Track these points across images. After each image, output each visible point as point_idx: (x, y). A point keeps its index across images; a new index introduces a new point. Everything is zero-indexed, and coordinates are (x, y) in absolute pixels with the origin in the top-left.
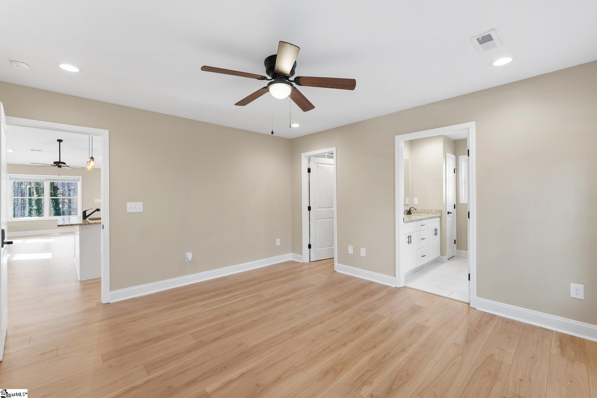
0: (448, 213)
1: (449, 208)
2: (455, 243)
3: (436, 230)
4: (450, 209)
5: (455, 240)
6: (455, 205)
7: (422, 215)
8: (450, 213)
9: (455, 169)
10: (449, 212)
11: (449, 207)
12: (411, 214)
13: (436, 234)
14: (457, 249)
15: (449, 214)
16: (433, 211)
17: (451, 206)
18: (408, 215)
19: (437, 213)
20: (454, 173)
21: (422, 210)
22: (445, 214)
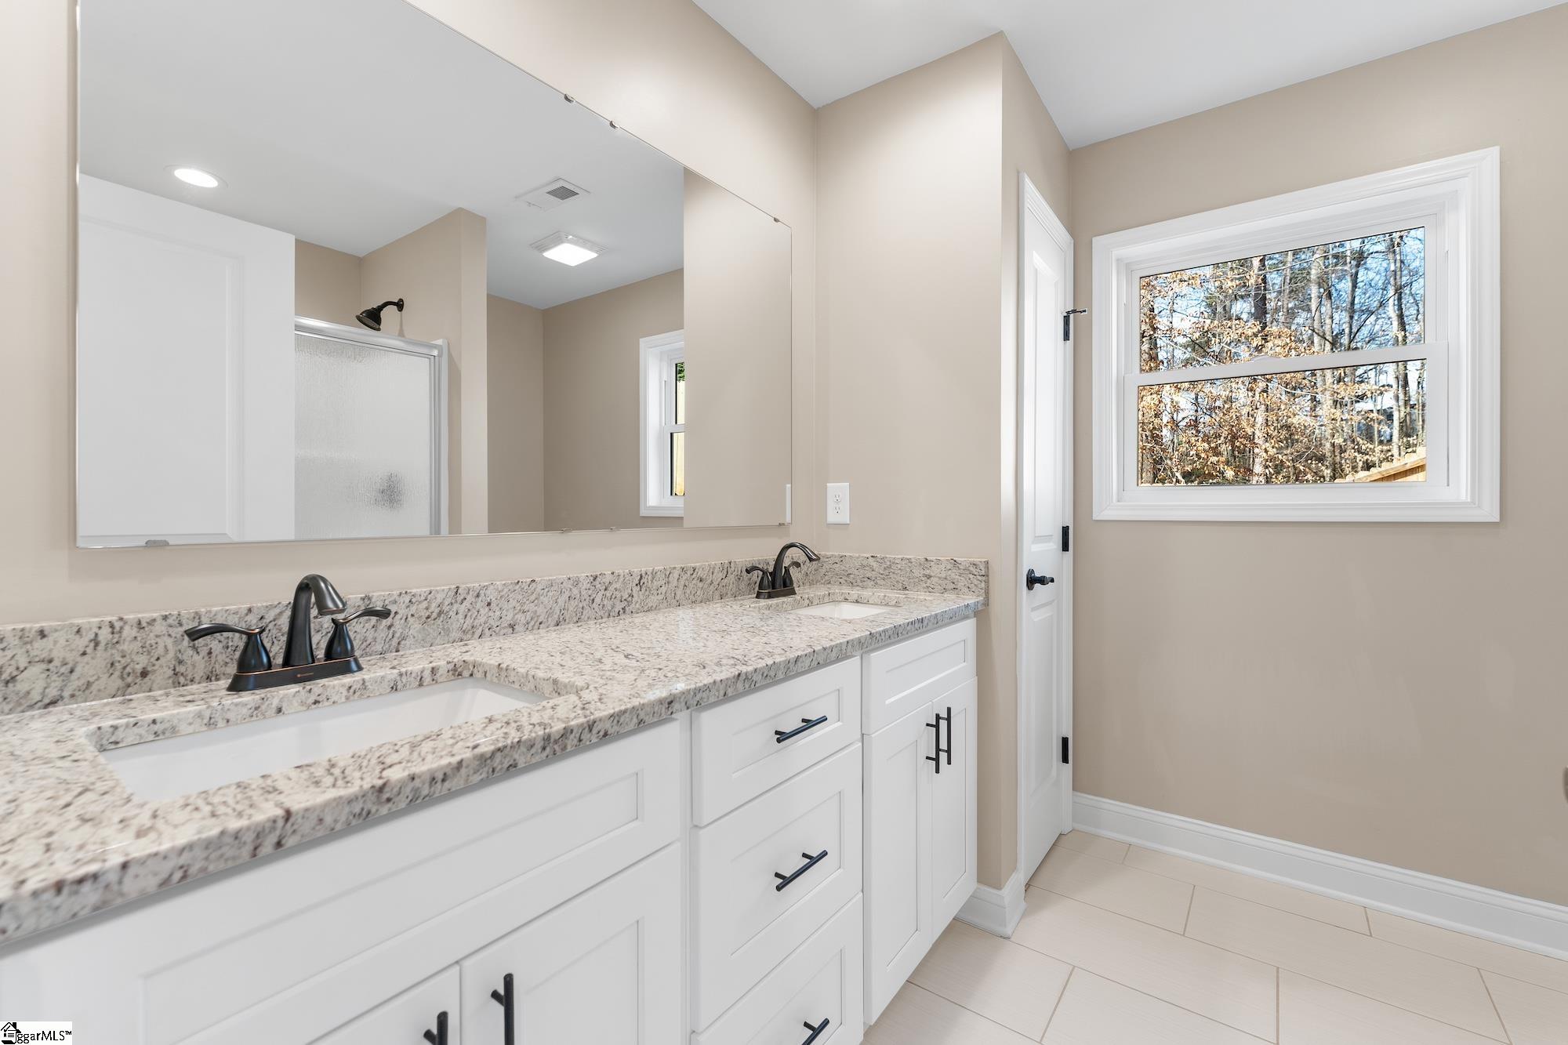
0: (1032, 581)
1: (1036, 548)
2: (1065, 759)
3: (941, 723)
4: (1042, 554)
5: (1065, 741)
6: (1065, 530)
7: (866, 593)
8: (1042, 581)
9: (1072, 316)
10: (1038, 574)
11: (1038, 539)
12: (794, 593)
13: (942, 753)
14: (1073, 789)
15: (1037, 586)
16: (935, 570)
17: (1046, 538)
18: (763, 602)
19: (962, 583)
20: (1066, 337)
21: (871, 561)
22: (1007, 582)
